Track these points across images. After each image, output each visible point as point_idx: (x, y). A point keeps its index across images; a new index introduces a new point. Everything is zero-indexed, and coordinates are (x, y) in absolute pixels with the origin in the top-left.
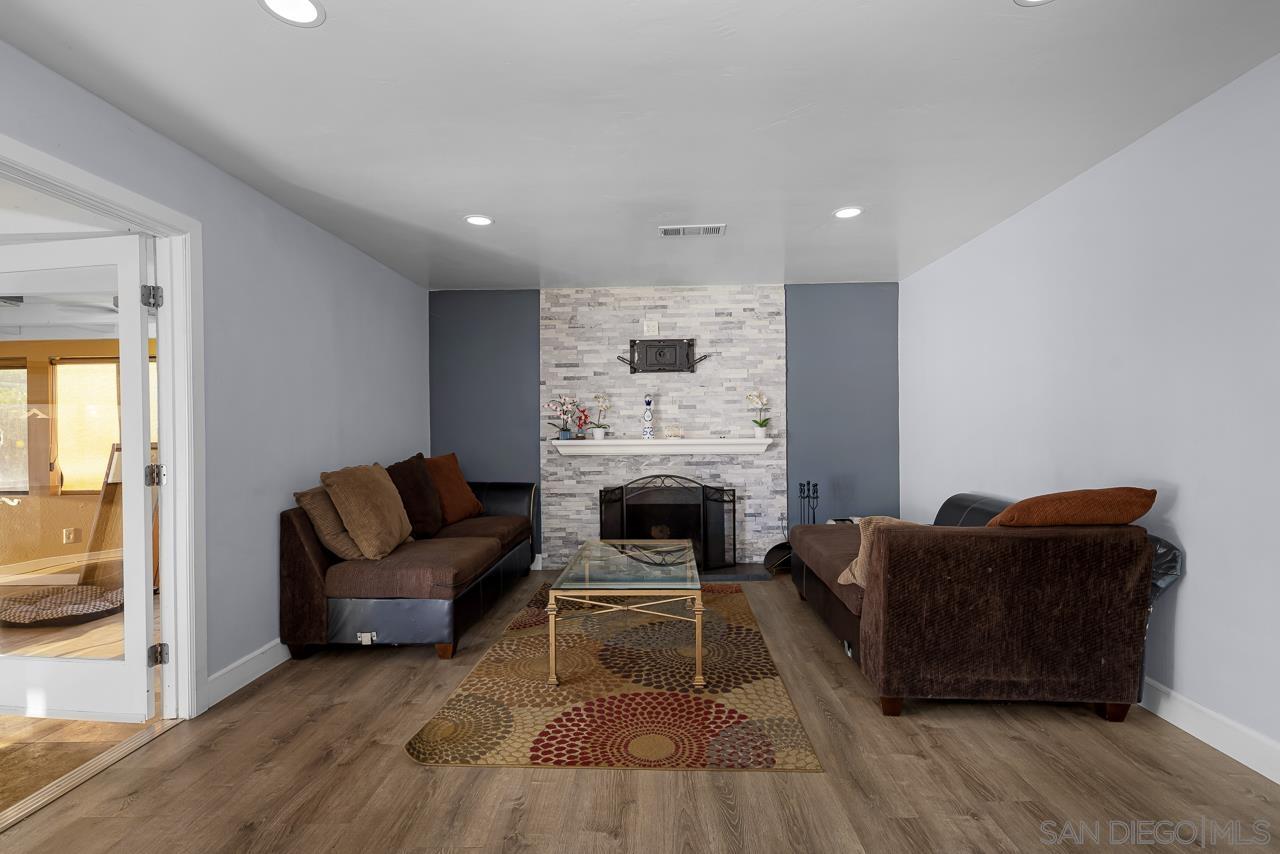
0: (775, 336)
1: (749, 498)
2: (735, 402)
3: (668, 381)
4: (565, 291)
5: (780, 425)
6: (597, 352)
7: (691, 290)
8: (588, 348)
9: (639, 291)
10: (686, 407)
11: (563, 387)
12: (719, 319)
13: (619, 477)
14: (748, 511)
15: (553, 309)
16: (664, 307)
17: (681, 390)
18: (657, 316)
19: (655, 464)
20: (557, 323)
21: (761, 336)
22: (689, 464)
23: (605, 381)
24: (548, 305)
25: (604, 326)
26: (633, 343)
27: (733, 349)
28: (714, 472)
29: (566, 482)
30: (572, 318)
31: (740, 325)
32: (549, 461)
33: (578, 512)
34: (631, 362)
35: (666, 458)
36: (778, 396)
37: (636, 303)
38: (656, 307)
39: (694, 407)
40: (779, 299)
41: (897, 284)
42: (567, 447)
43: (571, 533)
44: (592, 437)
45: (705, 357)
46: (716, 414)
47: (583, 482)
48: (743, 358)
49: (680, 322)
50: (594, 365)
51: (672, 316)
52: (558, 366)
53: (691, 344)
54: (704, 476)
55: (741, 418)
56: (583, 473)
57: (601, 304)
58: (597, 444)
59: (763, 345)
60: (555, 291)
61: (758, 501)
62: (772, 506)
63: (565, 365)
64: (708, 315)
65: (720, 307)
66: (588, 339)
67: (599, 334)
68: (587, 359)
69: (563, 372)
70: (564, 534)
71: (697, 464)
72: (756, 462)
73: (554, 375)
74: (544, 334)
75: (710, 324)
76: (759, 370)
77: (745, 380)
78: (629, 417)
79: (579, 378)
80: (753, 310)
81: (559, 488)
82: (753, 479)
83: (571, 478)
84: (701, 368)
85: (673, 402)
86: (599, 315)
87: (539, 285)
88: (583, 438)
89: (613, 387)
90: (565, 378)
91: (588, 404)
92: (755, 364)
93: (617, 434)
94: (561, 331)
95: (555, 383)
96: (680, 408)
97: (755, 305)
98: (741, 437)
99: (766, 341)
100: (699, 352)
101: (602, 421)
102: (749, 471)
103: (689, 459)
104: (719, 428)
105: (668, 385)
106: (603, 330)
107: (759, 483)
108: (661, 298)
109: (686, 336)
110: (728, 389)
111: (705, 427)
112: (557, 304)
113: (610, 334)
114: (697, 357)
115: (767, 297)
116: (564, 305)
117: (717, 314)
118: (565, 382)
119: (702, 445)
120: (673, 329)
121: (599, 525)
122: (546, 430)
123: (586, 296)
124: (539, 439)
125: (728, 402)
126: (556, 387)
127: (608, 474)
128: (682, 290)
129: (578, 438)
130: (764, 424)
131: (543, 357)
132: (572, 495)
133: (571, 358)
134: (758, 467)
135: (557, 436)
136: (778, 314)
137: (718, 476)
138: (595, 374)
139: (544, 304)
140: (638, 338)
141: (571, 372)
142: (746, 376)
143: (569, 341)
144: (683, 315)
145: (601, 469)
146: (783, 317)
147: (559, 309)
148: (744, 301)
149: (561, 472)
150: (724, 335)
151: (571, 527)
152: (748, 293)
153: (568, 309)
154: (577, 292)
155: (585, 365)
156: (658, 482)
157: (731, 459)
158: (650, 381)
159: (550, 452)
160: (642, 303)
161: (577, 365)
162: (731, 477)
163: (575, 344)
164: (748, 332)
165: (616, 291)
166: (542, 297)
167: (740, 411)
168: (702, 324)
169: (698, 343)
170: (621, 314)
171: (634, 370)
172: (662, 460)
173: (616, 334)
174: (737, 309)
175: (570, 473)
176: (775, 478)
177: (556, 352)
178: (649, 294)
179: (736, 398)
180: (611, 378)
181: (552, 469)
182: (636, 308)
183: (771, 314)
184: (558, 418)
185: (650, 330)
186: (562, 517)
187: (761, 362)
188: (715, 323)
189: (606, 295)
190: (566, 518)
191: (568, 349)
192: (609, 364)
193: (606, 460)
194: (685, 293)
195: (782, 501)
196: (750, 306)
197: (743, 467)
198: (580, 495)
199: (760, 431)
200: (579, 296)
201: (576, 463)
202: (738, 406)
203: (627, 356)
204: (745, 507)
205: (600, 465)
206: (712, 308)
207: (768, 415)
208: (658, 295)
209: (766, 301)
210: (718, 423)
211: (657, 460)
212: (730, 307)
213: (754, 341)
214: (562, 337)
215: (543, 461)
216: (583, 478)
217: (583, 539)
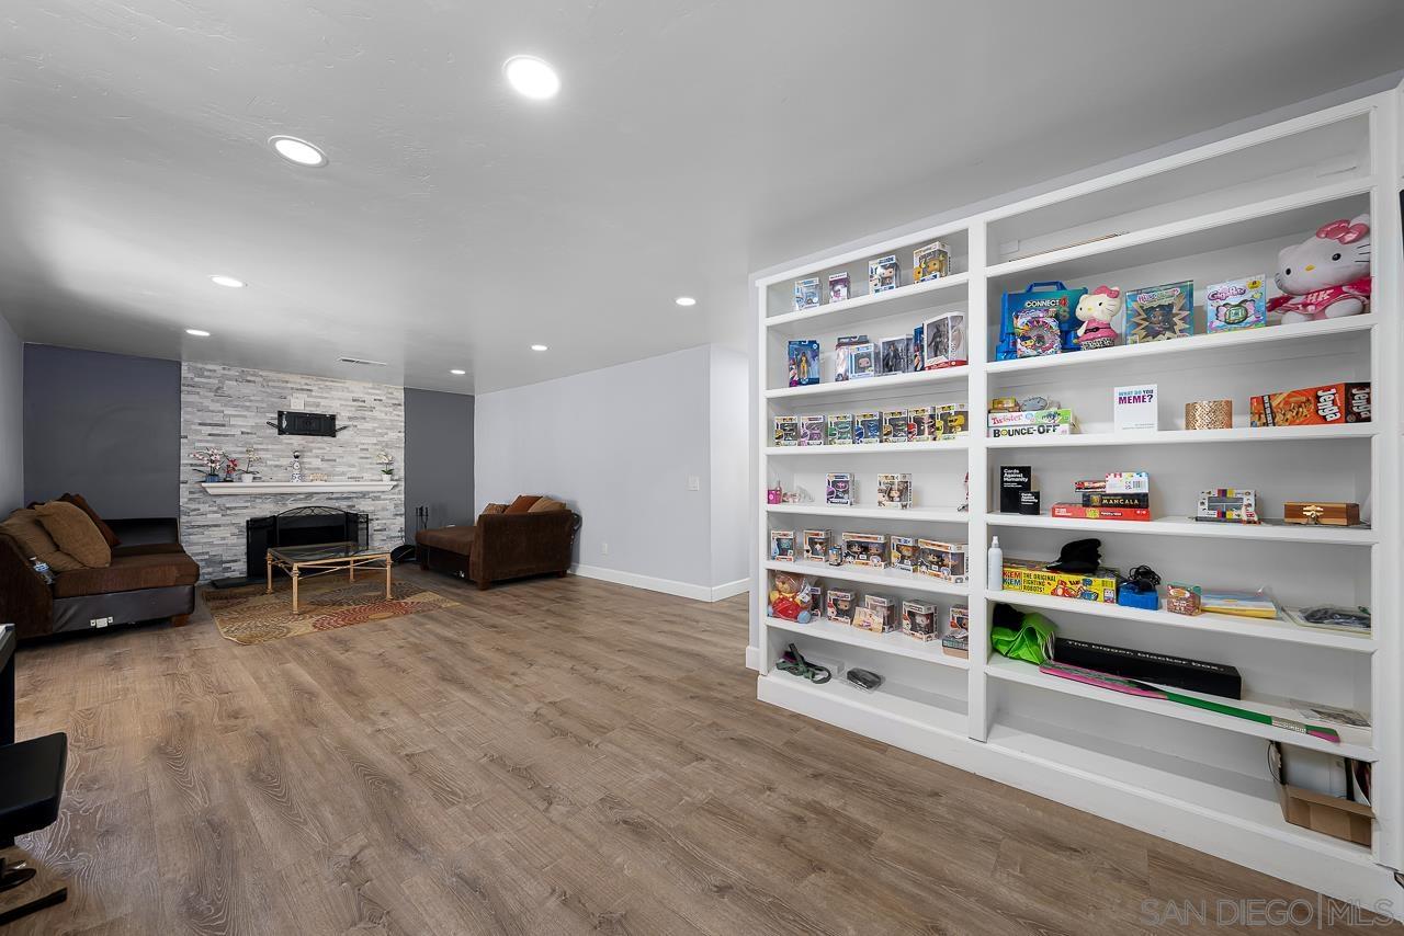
0: (397, 418)
1: (378, 519)
2: (367, 458)
3: (312, 442)
4: (210, 367)
5: (400, 473)
6: (245, 417)
7: (332, 381)
8: (235, 413)
9: (287, 377)
10: (328, 460)
11: (207, 441)
12: (355, 403)
13: (266, 510)
14: (378, 527)
15: (196, 379)
16: (310, 390)
17: (324, 448)
18: (303, 397)
20: (202, 391)
22: (331, 498)
23: (252, 439)
24: (191, 375)
25: (252, 398)
26: (280, 414)
27: (365, 424)
28: (350, 504)
29: (210, 516)
30: (219, 388)
31: (372, 409)
32: (190, 499)
33: (223, 539)
34: (279, 427)
35: (310, 495)
36: (399, 455)
37: (284, 385)
38: (302, 390)
39: (334, 460)
40: (401, 396)
41: (473, 397)
42: (213, 488)
43: (215, 555)
44: (240, 480)
45: (345, 428)
46: (354, 466)
47: (229, 515)
48: (373, 430)
49: (323, 402)
50: (241, 426)
51: (316, 397)
52: (200, 424)
53: (333, 418)
54: (343, 505)
55: (373, 468)
56: (228, 508)
57: (249, 381)
58: (244, 486)
59: (389, 423)
60: (200, 366)
61: (383, 520)
62: (394, 524)
63: (210, 425)
64: (346, 400)
65: (356, 395)
66: (237, 406)
67: (246, 404)
68: (234, 421)
69: (209, 430)
70: (207, 557)
71: (337, 499)
72: (383, 497)
73: (198, 431)
74: (184, 397)
75: (347, 406)
76: (386, 438)
77: (375, 444)
78: (276, 466)
79: (227, 435)
80: (380, 400)
81: (200, 521)
82: (381, 508)
83: (215, 512)
84: (340, 435)
85: (317, 457)
86: (247, 389)
87: (180, 357)
88: (231, 481)
89: (261, 444)
90: (210, 435)
91: (234, 456)
92: (382, 435)
93: (264, 478)
94: (206, 397)
95: (198, 438)
96: (321, 460)
97: (383, 398)
98: (372, 480)
99: (391, 421)
100: (339, 424)
101: (250, 469)
102: (378, 502)
103: (327, 496)
104: (355, 475)
105: (311, 445)
106: (251, 401)
107: (384, 509)
108: (306, 384)
109: (329, 413)
110: (362, 449)
111: (343, 474)
112: (201, 376)
113: (258, 404)
114: (337, 427)
115: (392, 393)
116: (209, 377)
117: (354, 400)
118: (210, 438)
119: (339, 485)
120: (317, 406)
121: (245, 547)
122: (187, 475)
123: (233, 373)
124: (179, 482)
125: (362, 458)
126: (199, 441)
127: (255, 508)
128: (326, 381)
129: (225, 481)
130: (389, 472)
131: (184, 417)
132: (216, 526)
133: (217, 419)
134: (384, 500)
135: (203, 479)
136: (399, 405)
137: (353, 506)
138: (242, 433)
139: (186, 373)
140: (285, 410)
141: (216, 430)
142: (375, 442)
143: (214, 406)
144: (326, 398)
145: (248, 504)
146: (403, 407)
147: (204, 380)
148: (374, 394)
149: (204, 508)
150: (359, 414)
151: (214, 551)
152: (376, 390)
153: (214, 381)
154: (224, 369)
155: (230, 426)
156: (309, 512)
157: (364, 495)
158: (297, 441)
159: (191, 493)
160: (289, 385)
161: (223, 425)
162: (363, 506)
163: (223, 408)
164: (375, 413)
165: (263, 373)
166: (184, 368)
167: (372, 464)
168: (341, 405)
169: (339, 418)
170: (268, 390)
171: (281, 432)
172: (306, 496)
173: (264, 405)
174: (370, 400)
175: (215, 509)
176: (396, 506)
177: (200, 413)
178: (296, 380)
179: (368, 456)
180: (258, 437)
181: (193, 506)
182: (283, 388)
183: (394, 404)
184: (206, 465)
185: (298, 404)
186: (204, 544)
187: (386, 434)
188: (352, 406)
189: (255, 375)
190: (211, 544)
191: (212, 411)
192: (257, 426)
193: (253, 497)
194: (327, 383)
195: (402, 520)
196: (379, 397)
197: (373, 500)
198: (226, 525)
199: (386, 477)
200: (226, 372)
201: (219, 501)
202: (369, 461)
203: (276, 422)
204: (374, 525)
205: (247, 501)
206: (351, 396)
207: (391, 467)
208: (303, 381)
209: (390, 396)
210: (354, 472)
211: (302, 496)
212: (366, 397)
213: (382, 420)
214: (207, 403)
215: (183, 501)
216: (229, 512)
217: (229, 558)
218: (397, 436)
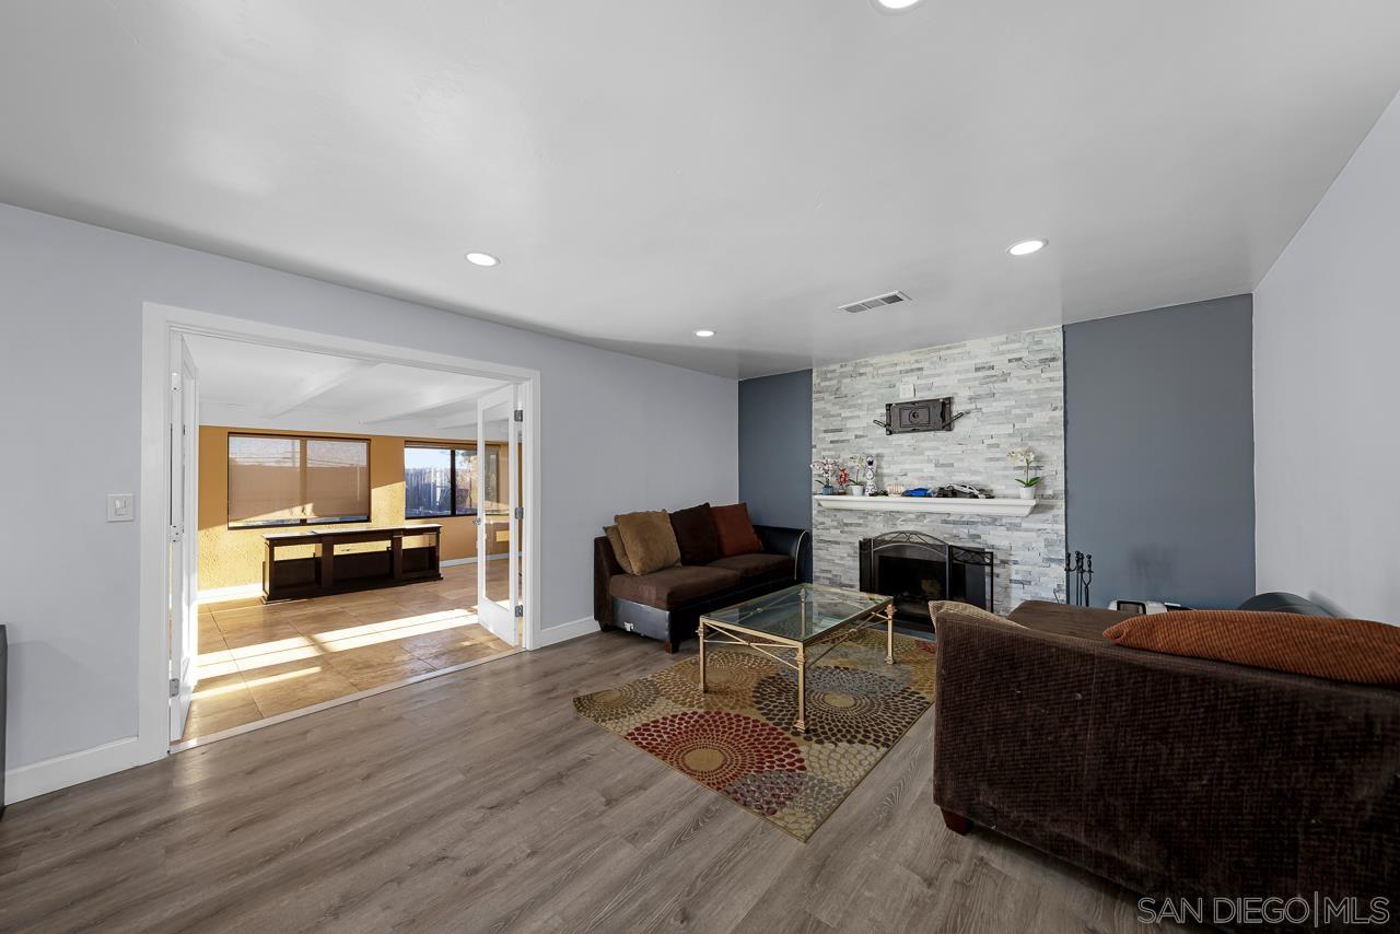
0: (1049, 384)
1: (1016, 563)
2: (998, 459)
3: (923, 441)
4: (832, 367)
5: (1056, 484)
6: (857, 417)
7: (949, 348)
8: (850, 415)
9: (894, 358)
10: (943, 465)
11: (829, 450)
12: (980, 374)
13: (876, 529)
14: (1014, 577)
15: (823, 384)
16: (920, 369)
17: (938, 449)
18: (912, 379)
19: (911, 520)
20: (826, 395)
21: (1031, 386)
22: (946, 522)
23: (865, 442)
24: (818, 381)
25: (865, 393)
26: (889, 406)
27: (994, 404)
28: (973, 532)
29: (833, 531)
30: (837, 390)
31: (1005, 377)
32: (819, 512)
33: (842, 558)
34: (887, 425)
36: (1055, 453)
37: (892, 369)
38: (912, 370)
39: (952, 465)
40: (1056, 342)
41: (1251, 294)
42: (825, 501)
43: (836, 576)
44: (852, 493)
45: (962, 414)
47: (846, 532)
48: (1008, 412)
49: (937, 381)
50: (855, 429)
51: (927, 377)
52: (825, 431)
53: (949, 402)
54: (964, 535)
55: (1007, 477)
56: (846, 525)
57: (861, 374)
58: (856, 500)
59: (1032, 397)
60: (825, 369)
61: (1025, 568)
62: (1045, 575)
63: (832, 431)
64: (967, 371)
65: (979, 361)
66: (850, 407)
67: (860, 401)
68: (850, 424)
69: (830, 437)
70: (830, 576)
71: (954, 523)
72: (1024, 525)
73: (823, 439)
74: (815, 406)
75: (968, 380)
76: (1029, 424)
77: (1010, 435)
78: (886, 475)
79: (843, 441)
80: (1020, 359)
81: (826, 536)
82: (1020, 544)
83: (836, 528)
84: (961, 427)
85: (929, 461)
86: (860, 383)
87: (811, 365)
88: (844, 494)
89: (872, 448)
90: (832, 442)
91: (846, 464)
92: (1023, 418)
94: (829, 401)
95: (824, 446)
96: (936, 466)
97: (1024, 354)
98: (1007, 497)
99: (1037, 391)
100: (956, 409)
102: (1017, 534)
103: (944, 517)
105: (923, 445)
106: (862, 397)
107: (1028, 547)
108: (917, 361)
109: (942, 395)
110: (990, 446)
112: (825, 379)
113: (870, 401)
114: (955, 414)
115: (1039, 342)
116: (831, 379)
117: (977, 369)
118: (832, 445)
120: (929, 389)
121: (858, 572)
122: (816, 487)
123: (849, 368)
124: (811, 494)
125: (991, 459)
126: (824, 450)
127: (867, 526)
128: (939, 350)
129: (840, 494)
130: (1034, 483)
131: (814, 425)
132: (837, 543)
133: (836, 424)
134: (1027, 530)
135: (822, 491)
136: (1053, 359)
137: (979, 537)
138: (856, 437)
139: (815, 380)
140: (893, 401)
141: (837, 436)
142: (1011, 431)
143: (835, 410)
144: (939, 375)
145: (861, 521)
146: (1060, 363)
147: (827, 383)
148: (1010, 351)
149: (828, 522)
150: (984, 390)
151: (836, 571)
152: (1013, 342)
153: (834, 382)
154: (842, 366)
155: (848, 429)
156: (904, 538)
157: (994, 521)
158: (906, 440)
159: (819, 505)
160: (898, 368)
161: (840, 430)
162: (993, 538)
163: (840, 411)
164: (1012, 384)
165: (873, 361)
166: (814, 374)
167: (1005, 468)
168: (959, 381)
169: (956, 400)
170: (878, 381)
171: (890, 432)
172: (918, 517)
173: (875, 400)
174: (1001, 363)
175: (835, 524)
176: (1049, 543)
177: (824, 420)
178: (906, 359)
179: (998, 455)
180: (870, 440)
181: (821, 519)
182: (893, 374)
183: (1043, 361)
185: (906, 394)
186: (829, 561)
187: (1030, 415)
188: (975, 379)
189: (866, 366)
190: (831, 562)
191: (833, 416)
192: (868, 427)
193: (866, 514)
194: (942, 353)
195: (1060, 570)
196: (1017, 356)
197: (1008, 529)
198: (844, 543)
199: (1025, 492)
200: (844, 370)
201: (840, 515)
202: (1002, 464)
203: (884, 419)
204: (1015, 572)
205: (860, 518)
206: (972, 363)
207: (1040, 474)
208: (914, 359)
209: (1036, 348)
211: (912, 516)
212: (992, 360)
213: (1022, 393)
214: (829, 407)
215: (814, 512)
216: (846, 529)
217: (847, 582)
218: (1050, 417)
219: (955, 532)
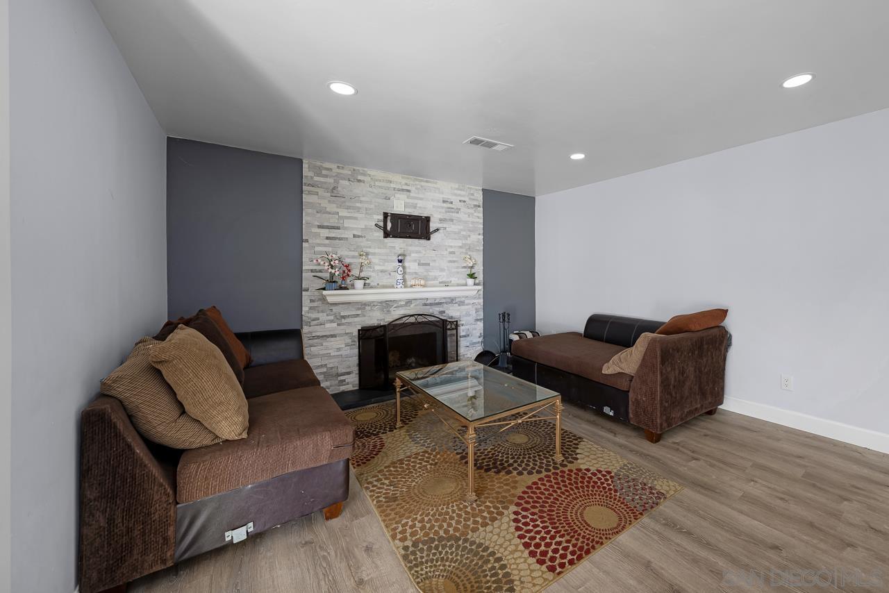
0: (478, 220)
1: (463, 325)
2: (454, 262)
3: (411, 245)
4: (327, 165)
5: (480, 277)
6: (356, 218)
7: (427, 182)
8: (348, 215)
9: (390, 176)
10: (423, 264)
11: (325, 245)
12: (445, 205)
13: (376, 318)
14: (462, 334)
15: (316, 179)
16: (409, 191)
17: (420, 252)
18: (403, 197)
19: (401, 306)
20: (320, 191)
21: (468, 219)
22: (425, 305)
23: (362, 242)
24: (311, 174)
25: (362, 199)
26: (386, 215)
27: (453, 226)
28: (441, 309)
29: (328, 325)
30: (334, 188)
31: (458, 211)
32: (311, 308)
33: (339, 349)
34: (385, 230)
35: (409, 302)
36: (479, 258)
37: (388, 185)
38: (403, 190)
39: (429, 264)
40: (479, 196)
41: (534, 198)
42: (333, 296)
43: (332, 368)
44: (353, 287)
45: (437, 230)
46: (442, 270)
47: (343, 324)
48: (459, 233)
49: (420, 204)
50: (353, 229)
51: (414, 198)
52: (320, 227)
53: (428, 219)
54: (435, 310)
55: (458, 272)
56: (344, 317)
57: (359, 181)
58: (358, 293)
59: (471, 225)
60: (318, 163)
61: (467, 327)
62: (475, 329)
63: (327, 227)
64: (438, 201)
65: (446, 196)
66: (348, 208)
67: (358, 205)
68: (347, 223)
69: (325, 233)
70: (325, 370)
71: (431, 304)
72: (466, 302)
73: (317, 235)
74: (306, 198)
75: (439, 207)
76: (468, 241)
77: (461, 247)
78: (382, 271)
79: (340, 239)
80: (464, 202)
81: (319, 331)
82: (464, 313)
83: (332, 321)
84: (432, 236)
85: (415, 261)
86: (358, 189)
87: (302, 155)
88: (346, 288)
89: (370, 247)
90: (327, 238)
91: (347, 261)
92: (466, 237)
93: (372, 284)
94: (324, 198)
95: (318, 241)
96: (419, 265)
97: (466, 199)
98: (458, 285)
99: (473, 223)
100: (433, 226)
101: (362, 275)
102: (463, 307)
104: (444, 280)
105: (410, 248)
106: (361, 202)
107: (468, 315)
108: (406, 184)
109: (425, 214)
110: (451, 253)
111: (435, 278)
112: (319, 175)
113: (366, 206)
114: (431, 230)
115: (473, 194)
116: (326, 176)
117: (444, 202)
118: (327, 241)
119: (435, 293)
120: (415, 207)
121: (357, 358)
122: (308, 280)
123: (346, 172)
124: (301, 290)
125: (451, 261)
126: (319, 245)
127: (365, 316)
128: (421, 181)
129: (341, 288)
130: (472, 276)
131: (305, 219)
132: (333, 336)
133: (333, 221)
134: (467, 305)
135: (323, 286)
136: (479, 206)
137: (444, 312)
139: (306, 172)
140: (390, 211)
141: (333, 233)
142: (461, 245)
143: (332, 208)
144: (421, 199)
145: (359, 312)
146: (482, 209)
147: (322, 179)
148: (460, 195)
149: (323, 317)
150: (447, 216)
151: (331, 363)
152: (461, 190)
153: (331, 180)
154: (338, 167)
155: (346, 228)
156: (412, 320)
157: (452, 301)
158: (398, 244)
159: (312, 301)
160: (393, 185)
161: (338, 228)
162: (452, 312)
163: (338, 210)
164: (462, 216)
165: (373, 172)
166: (305, 166)
167: (458, 267)
168: (434, 206)
169: (432, 219)
170: (375, 191)
171: (387, 235)
172: (407, 303)
173: (372, 206)
174: (456, 201)
175: (332, 318)
176: (477, 311)
177: (319, 215)
178: (398, 180)
179: (454, 259)
180: (367, 240)
181: (314, 315)
182: (387, 188)
183: (475, 206)
184: (327, 271)
185: (400, 206)
186: (324, 355)
187: (469, 236)
188: (443, 207)
189: (364, 174)
190: (328, 356)
191: (330, 213)
192: (366, 229)
193: (363, 305)
194: (423, 184)
195: (481, 325)
196: (463, 199)
197: (459, 305)
198: (341, 335)
199: (471, 281)
200: (341, 171)
201: (335, 309)
202: (456, 264)
203: (381, 224)
204: (462, 331)
205: (359, 309)
206: (441, 197)
207: (473, 271)
208: (404, 181)
209: (472, 197)
210: (444, 276)
211: (403, 303)
212: (452, 198)
213: (466, 222)
214: (324, 203)
215: (305, 309)
216: (343, 321)
217: (344, 371)
218: (477, 238)
219: (431, 311)
